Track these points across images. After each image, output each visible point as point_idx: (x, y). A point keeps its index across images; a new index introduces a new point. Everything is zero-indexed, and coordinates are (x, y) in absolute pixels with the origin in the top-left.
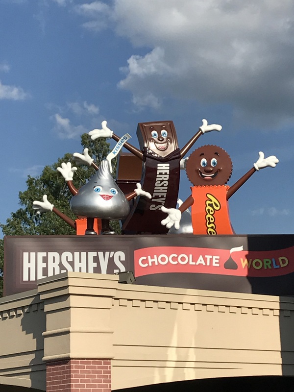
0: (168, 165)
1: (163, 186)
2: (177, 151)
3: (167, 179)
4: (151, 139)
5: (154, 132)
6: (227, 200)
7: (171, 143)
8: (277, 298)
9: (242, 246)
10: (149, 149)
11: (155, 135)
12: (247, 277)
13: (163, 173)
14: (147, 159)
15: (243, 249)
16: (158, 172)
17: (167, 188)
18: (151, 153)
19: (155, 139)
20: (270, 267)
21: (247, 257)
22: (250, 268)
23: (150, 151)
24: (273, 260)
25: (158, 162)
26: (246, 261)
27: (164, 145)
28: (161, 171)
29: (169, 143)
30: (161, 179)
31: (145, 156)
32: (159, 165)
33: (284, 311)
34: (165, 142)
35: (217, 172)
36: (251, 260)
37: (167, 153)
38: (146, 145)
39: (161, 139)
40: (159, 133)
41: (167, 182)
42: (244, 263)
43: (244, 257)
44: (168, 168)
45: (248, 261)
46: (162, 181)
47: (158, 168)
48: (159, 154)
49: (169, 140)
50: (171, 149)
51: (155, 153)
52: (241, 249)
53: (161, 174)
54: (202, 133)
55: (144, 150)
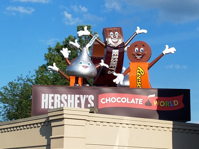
0: (118, 50)
1: (115, 61)
2: (123, 44)
3: (117, 58)
4: (109, 37)
5: (111, 33)
6: (148, 70)
7: (120, 39)
8: (171, 122)
9: (155, 94)
10: (108, 42)
11: (112, 34)
12: (157, 110)
13: (115, 55)
14: (107, 47)
15: (155, 96)
16: (113, 54)
17: (117, 62)
18: (109, 44)
19: (111, 37)
20: (169, 106)
21: (157, 100)
22: (158, 106)
23: (109, 43)
24: (171, 102)
25: (113, 49)
26: (156, 102)
27: (117, 40)
28: (114, 54)
29: (119, 39)
30: (114, 58)
31: (106, 45)
32: (113, 50)
33: (175, 129)
34: (117, 39)
35: (143, 55)
36: (159, 102)
37: (117, 44)
38: (107, 40)
39: (115, 37)
40: (114, 34)
41: (117, 60)
42: (155, 103)
43: (156, 100)
44: (118, 52)
45: (158, 102)
46: (114, 59)
47: (113, 52)
48: (113, 44)
49: (119, 37)
50: (120, 42)
51: (111, 44)
52: (154, 96)
53: (114, 55)
54: (136, 34)
55: (106, 43)
